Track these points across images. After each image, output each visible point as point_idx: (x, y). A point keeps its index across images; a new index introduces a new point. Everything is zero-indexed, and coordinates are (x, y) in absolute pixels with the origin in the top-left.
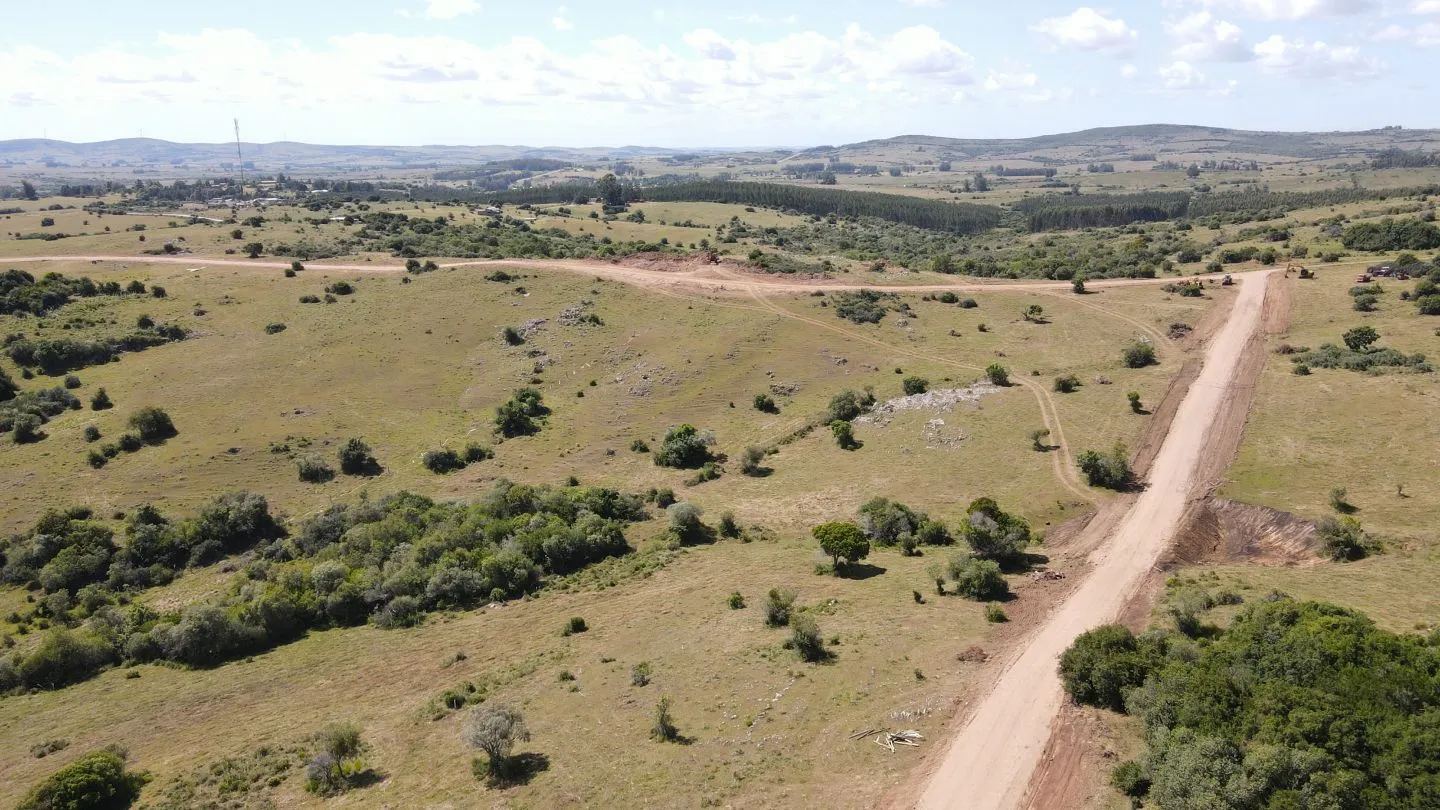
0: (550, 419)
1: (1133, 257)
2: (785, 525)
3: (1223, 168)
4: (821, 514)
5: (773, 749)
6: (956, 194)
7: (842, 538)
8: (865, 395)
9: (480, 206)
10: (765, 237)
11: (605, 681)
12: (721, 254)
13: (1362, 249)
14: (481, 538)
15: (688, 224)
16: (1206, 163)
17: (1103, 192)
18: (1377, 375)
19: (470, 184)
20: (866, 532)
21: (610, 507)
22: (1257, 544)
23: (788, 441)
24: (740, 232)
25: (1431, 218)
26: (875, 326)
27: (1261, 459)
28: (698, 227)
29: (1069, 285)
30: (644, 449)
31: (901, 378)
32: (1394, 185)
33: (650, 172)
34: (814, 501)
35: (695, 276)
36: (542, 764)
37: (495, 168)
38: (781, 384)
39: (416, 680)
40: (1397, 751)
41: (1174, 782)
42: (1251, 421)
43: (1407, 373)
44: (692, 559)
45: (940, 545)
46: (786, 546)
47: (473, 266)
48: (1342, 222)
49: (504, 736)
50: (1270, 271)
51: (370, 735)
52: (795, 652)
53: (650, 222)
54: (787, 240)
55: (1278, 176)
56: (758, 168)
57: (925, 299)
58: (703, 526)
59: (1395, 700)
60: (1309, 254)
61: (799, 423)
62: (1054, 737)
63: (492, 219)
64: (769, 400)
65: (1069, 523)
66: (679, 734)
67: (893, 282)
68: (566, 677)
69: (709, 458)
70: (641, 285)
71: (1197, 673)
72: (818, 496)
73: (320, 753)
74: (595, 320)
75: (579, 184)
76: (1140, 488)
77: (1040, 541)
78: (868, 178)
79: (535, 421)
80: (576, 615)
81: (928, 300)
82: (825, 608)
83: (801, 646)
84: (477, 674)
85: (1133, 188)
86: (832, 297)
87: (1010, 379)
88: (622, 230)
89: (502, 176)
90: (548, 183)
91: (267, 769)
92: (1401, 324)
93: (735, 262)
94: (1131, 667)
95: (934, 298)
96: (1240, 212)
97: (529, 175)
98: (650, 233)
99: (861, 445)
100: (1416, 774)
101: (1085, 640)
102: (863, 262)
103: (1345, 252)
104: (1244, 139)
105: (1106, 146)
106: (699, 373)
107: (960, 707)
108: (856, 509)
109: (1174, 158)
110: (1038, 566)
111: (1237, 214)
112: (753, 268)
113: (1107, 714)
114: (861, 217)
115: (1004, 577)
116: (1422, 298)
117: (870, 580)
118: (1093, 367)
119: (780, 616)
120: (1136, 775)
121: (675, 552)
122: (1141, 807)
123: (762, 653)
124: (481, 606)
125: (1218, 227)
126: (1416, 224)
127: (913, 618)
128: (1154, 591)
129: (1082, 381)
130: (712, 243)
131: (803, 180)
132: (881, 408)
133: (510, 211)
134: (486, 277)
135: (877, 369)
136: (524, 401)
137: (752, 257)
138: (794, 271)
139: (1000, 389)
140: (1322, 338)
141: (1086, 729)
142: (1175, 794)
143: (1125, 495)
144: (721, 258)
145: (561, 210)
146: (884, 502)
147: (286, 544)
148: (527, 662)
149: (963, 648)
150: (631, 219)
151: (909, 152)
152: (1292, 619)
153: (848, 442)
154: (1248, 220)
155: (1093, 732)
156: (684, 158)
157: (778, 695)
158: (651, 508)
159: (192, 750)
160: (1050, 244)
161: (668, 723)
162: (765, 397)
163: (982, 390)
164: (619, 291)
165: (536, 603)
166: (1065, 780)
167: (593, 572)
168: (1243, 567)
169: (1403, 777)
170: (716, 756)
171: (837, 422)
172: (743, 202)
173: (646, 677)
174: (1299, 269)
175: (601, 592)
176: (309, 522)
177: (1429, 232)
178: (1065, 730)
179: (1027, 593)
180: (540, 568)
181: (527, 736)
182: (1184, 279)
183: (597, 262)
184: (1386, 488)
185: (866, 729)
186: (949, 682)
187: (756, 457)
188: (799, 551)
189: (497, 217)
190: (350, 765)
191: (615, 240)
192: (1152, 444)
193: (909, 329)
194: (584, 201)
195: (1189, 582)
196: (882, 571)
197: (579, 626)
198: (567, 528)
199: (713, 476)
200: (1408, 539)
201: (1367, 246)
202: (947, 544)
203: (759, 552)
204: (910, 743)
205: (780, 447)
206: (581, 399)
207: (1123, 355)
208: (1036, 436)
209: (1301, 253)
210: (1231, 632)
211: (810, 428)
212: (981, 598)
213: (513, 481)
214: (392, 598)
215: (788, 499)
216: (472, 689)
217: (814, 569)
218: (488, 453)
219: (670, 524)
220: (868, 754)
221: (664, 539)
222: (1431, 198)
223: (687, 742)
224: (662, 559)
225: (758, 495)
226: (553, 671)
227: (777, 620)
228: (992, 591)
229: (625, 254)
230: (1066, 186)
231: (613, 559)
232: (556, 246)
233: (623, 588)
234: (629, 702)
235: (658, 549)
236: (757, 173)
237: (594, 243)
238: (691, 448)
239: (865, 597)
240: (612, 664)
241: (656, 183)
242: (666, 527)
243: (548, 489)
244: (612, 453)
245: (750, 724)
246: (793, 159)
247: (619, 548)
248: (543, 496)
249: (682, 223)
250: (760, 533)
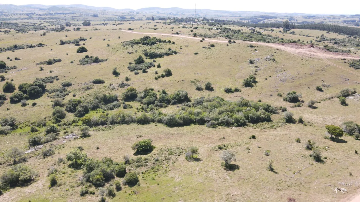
0: (257, 84)
2: (318, 123)
4: (330, 122)
7: (335, 130)
8: (353, 91)
9: (250, 27)
10: (331, 41)
11: (258, 152)
12: (315, 45)
14: (234, 111)
15: (308, 36)
19: (248, 21)
20: (343, 130)
21: (268, 109)
23: (324, 100)
24: (324, 39)
28: (310, 37)
30: (281, 96)
33: (299, 20)
35: (306, 51)
36: (238, 168)
37: (256, 17)
38: (326, 84)
39: (213, 141)
44: (288, 127)
46: (317, 129)
47: (244, 43)
49: (230, 159)
51: (200, 150)
52: (312, 158)
53: (296, 34)
54: (338, 42)
56: (334, 20)
58: (293, 119)
61: (329, 96)
63: (252, 31)
64: (321, 88)
66: (274, 170)
68: (248, 149)
69: (299, 101)
70: (289, 51)
72: (330, 117)
73: (189, 151)
74: (274, 60)
75: (278, 23)
79: (253, 84)
80: (254, 134)
82: (324, 148)
83: (314, 157)
84: (227, 143)
86: (348, 61)
88: (288, 36)
89: (257, 20)
90: (269, 22)
91: (178, 152)
93: (319, 48)
97: (264, 20)
98: (295, 38)
99: (348, 105)
106: (301, 78)
108: (342, 123)
112: (324, 50)
117: (341, 144)
119: (310, 147)
121: (284, 124)
123: (302, 156)
124: (231, 127)
127: (353, 158)
130: (314, 41)
131: (348, 25)
132: (358, 95)
133: (258, 29)
134: (247, 46)
136: (251, 79)
137: (325, 47)
138: (337, 52)
144: (315, 46)
146: (352, 123)
147: (190, 103)
148: (239, 143)
150: (291, 33)
153: (344, 103)
156: (310, 17)
157: (304, 168)
158: (280, 111)
159: (165, 144)
161: (272, 167)
162: (319, 87)
164: (282, 53)
165: (244, 129)
167: (261, 124)
170: (283, 179)
171: (341, 97)
172: (326, 30)
173: (268, 154)
175: (262, 130)
176: (196, 99)
180: (247, 121)
181: (235, 160)
183: (277, 44)
185: (330, 184)
187: (313, 103)
188: (321, 131)
189: (254, 30)
190: (195, 156)
191: (285, 39)
194: (278, 28)
196: (346, 142)
197: (254, 137)
198: (256, 112)
199: (299, 106)
203: (308, 129)
204: (343, 192)
205: (321, 101)
206: (266, 80)
211: (332, 98)
213: (245, 98)
214: (211, 121)
215: (320, 116)
216: (225, 146)
217: (324, 137)
218: (240, 90)
219: (284, 116)
220: (328, 191)
221: (281, 120)
223: (276, 173)
224: (280, 125)
225: (311, 113)
226: (245, 147)
227: (309, 148)
229: (286, 43)
231: (267, 122)
232: (268, 39)
233: (268, 130)
234: (263, 159)
235: (279, 122)
236: (333, 22)
237: (279, 39)
238: (294, 97)
239: (339, 148)
240: (260, 148)
241: (300, 23)
242: (283, 117)
243: (252, 102)
244: (272, 95)
245: (294, 173)
246: (346, 18)
247: (269, 120)
248: (251, 103)
249: (306, 35)
250: (310, 124)
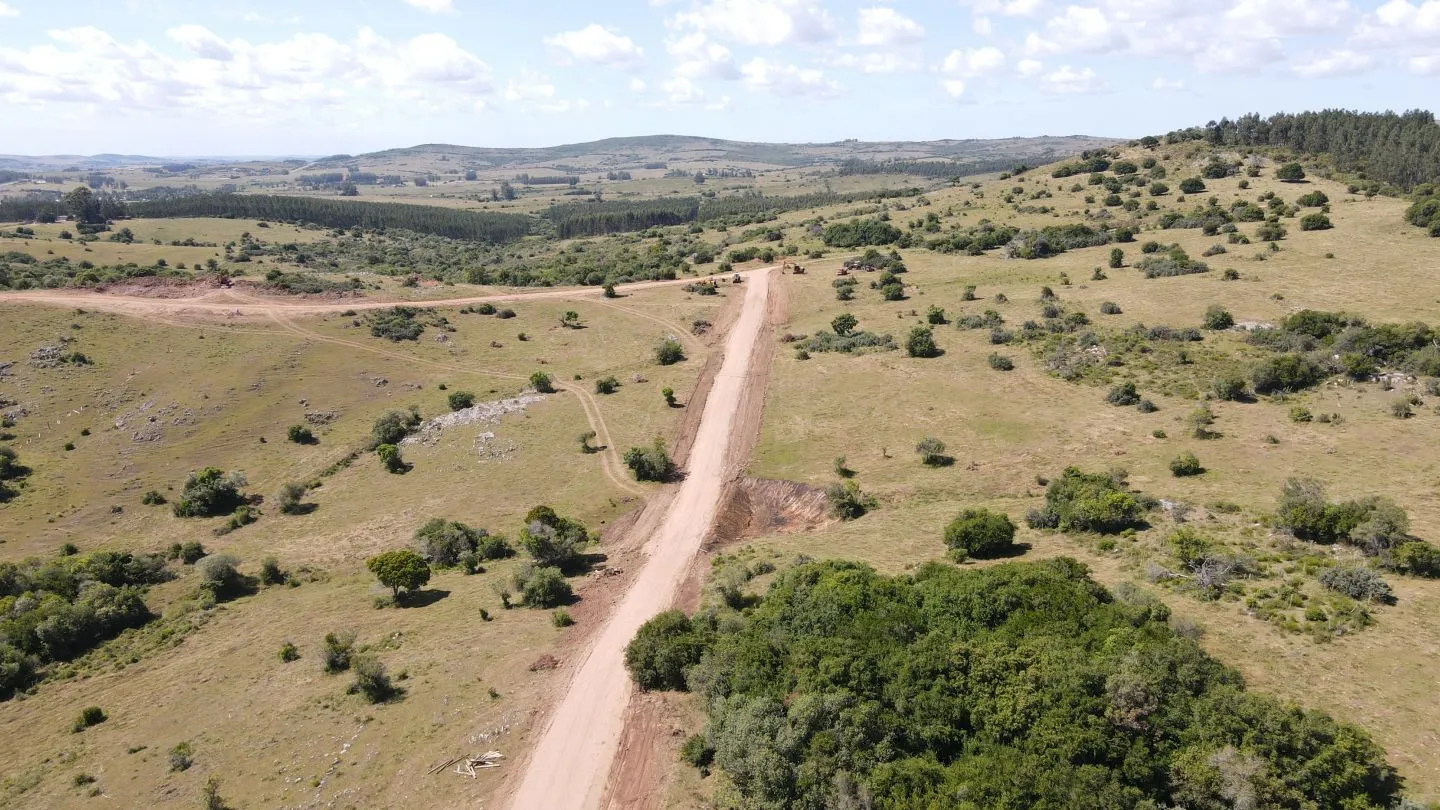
0: (31, 480)
1: (655, 261)
2: (337, 562)
3: (724, 175)
4: (375, 544)
5: (346, 804)
6: (484, 204)
7: (400, 567)
8: (410, 415)
10: (284, 254)
11: (136, 774)
12: (233, 276)
13: (839, 246)
15: (190, 243)
16: (710, 171)
17: (621, 199)
18: (859, 355)
20: (425, 557)
21: (119, 571)
22: (783, 514)
23: (331, 472)
24: (253, 249)
25: (886, 218)
26: (414, 342)
27: (779, 437)
28: (202, 246)
29: (600, 290)
30: (160, 501)
31: (445, 396)
32: (857, 190)
33: (135, 184)
34: (366, 533)
35: (202, 301)
38: (317, 412)
40: (901, 677)
41: (734, 748)
42: (767, 404)
43: (881, 351)
44: (232, 615)
45: (501, 558)
46: (340, 582)
48: (822, 223)
50: (770, 268)
52: (361, 695)
53: (141, 242)
54: (309, 257)
55: (769, 182)
56: (268, 178)
57: (463, 312)
58: (242, 576)
59: (896, 634)
60: (800, 252)
61: (341, 452)
62: (627, 727)
64: (306, 431)
65: (622, 519)
67: (428, 296)
68: (82, 781)
69: (242, 501)
70: (137, 315)
71: (744, 641)
72: (370, 526)
74: (80, 359)
75: (42, 199)
76: (680, 478)
77: (597, 540)
78: (392, 189)
79: (10, 484)
80: (90, 705)
81: (466, 313)
82: (388, 643)
83: (366, 688)
85: (649, 195)
86: (364, 316)
87: (554, 385)
88: (105, 251)
92: (873, 310)
93: (250, 284)
94: (689, 647)
95: (472, 311)
96: (741, 215)
98: (143, 254)
99: (411, 468)
100: (916, 693)
101: (647, 630)
102: (395, 278)
103: (826, 249)
104: (738, 149)
105: (622, 155)
106: (219, 409)
107: (537, 717)
108: (411, 534)
109: (682, 166)
110: (598, 564)
111: (739, 217)
112: (272, 290)
113: (672, 695)
114: (389, 230)
115: (567, 581)
116: (885, 287)
117: (433, 606)
118: (630, 368)
119: (340, 660)
120: (702, 747)
121: (210, 611)
122: (709, 775)
123: (324, 703)
125: (725, 230)
126: (876, 223)
127: (482, 637)
128: (702, 572)
129: (620, 381)
130: (221, 262)
131: (320, 192)
132: (429, 427)
135: (420, 387)
137: (270, 278)
138: (320, 291)
139: (545, 396)
140: (815, 326)
141: (655, 713)
142: (736, 756)
143: (668, 485)
144: (233, 280)
145: (20, 230)
146: (441, 523)
148: (27, 773)
149: (534, 658)
150: (117, 238)
151: (432, 161)
152: (814, 579)
153: (397, 466)
154: (749, 222)
155: (662, 715)
156: (176, 168)
157: (345, 745)
160: (580, 250)
162: (300, 428)
163: (528, 399)
164: (109, 323)
165: (32, 700)
166: (641, 765)
167: (108, 650)
168: (773, 537)
169: (907, 698)
171: (383, 446)
172: (253, 216)
173: (188, 759)
174: (792, 266)
175: (120, 672)
177: (885, 229)
178: (636, 718)
179: (591, 593)
180: (35, 658)
182: (701, 279)
183: (75, 291)
184: (875, 452)
185: (442, 762)
186: (524, 694)
187: (296, 493)
188: (355, 587)
191: (98, 264)
192: (687, 437)
193: (449, 343)
194: (50, 219)
195: (730, 558)
196: (446, 594)
197: (94, 717)
198: (68, 605)
199: (248, 520)
200: (894, 493)
201: (842, 243)
202: (509, 557)
203: (309, 596)
204: (491, 764)
205: (323, 480)
206: (71, 452)
207: (655, 355)
208: (584, 439)
209: (793, 251)
210: (768, 599)
211: (354, 456)
212: (548, 605)
215: (337, 534)
217: (373, 603)
219: (202, 581)
220: (450, 786)
221: (196, 598)
222: (884, 200)
224: (196, 621)
225: (302, 534)
226: (64, 778)
227: (337, 664)
228: (557, 596)
229: (113, 281)
230: (588, 193)
231: (132, 630)
232: (16, 273)
233: (148, 663)
234: (170, 792)
235: (188, 611)
236: (267, 185)
237: (69, 268)
238: (218, 492)
239: (431, 624)
240: (143, 753)
241: (143, 196)
242: (196, 584)
243: (35, 564)
244: (120, 510)
245: (317, 785)
246: (307, 169)
247: (139, 617)
248: (29, 573)
249: (182, 241)
250: (309, 575)
